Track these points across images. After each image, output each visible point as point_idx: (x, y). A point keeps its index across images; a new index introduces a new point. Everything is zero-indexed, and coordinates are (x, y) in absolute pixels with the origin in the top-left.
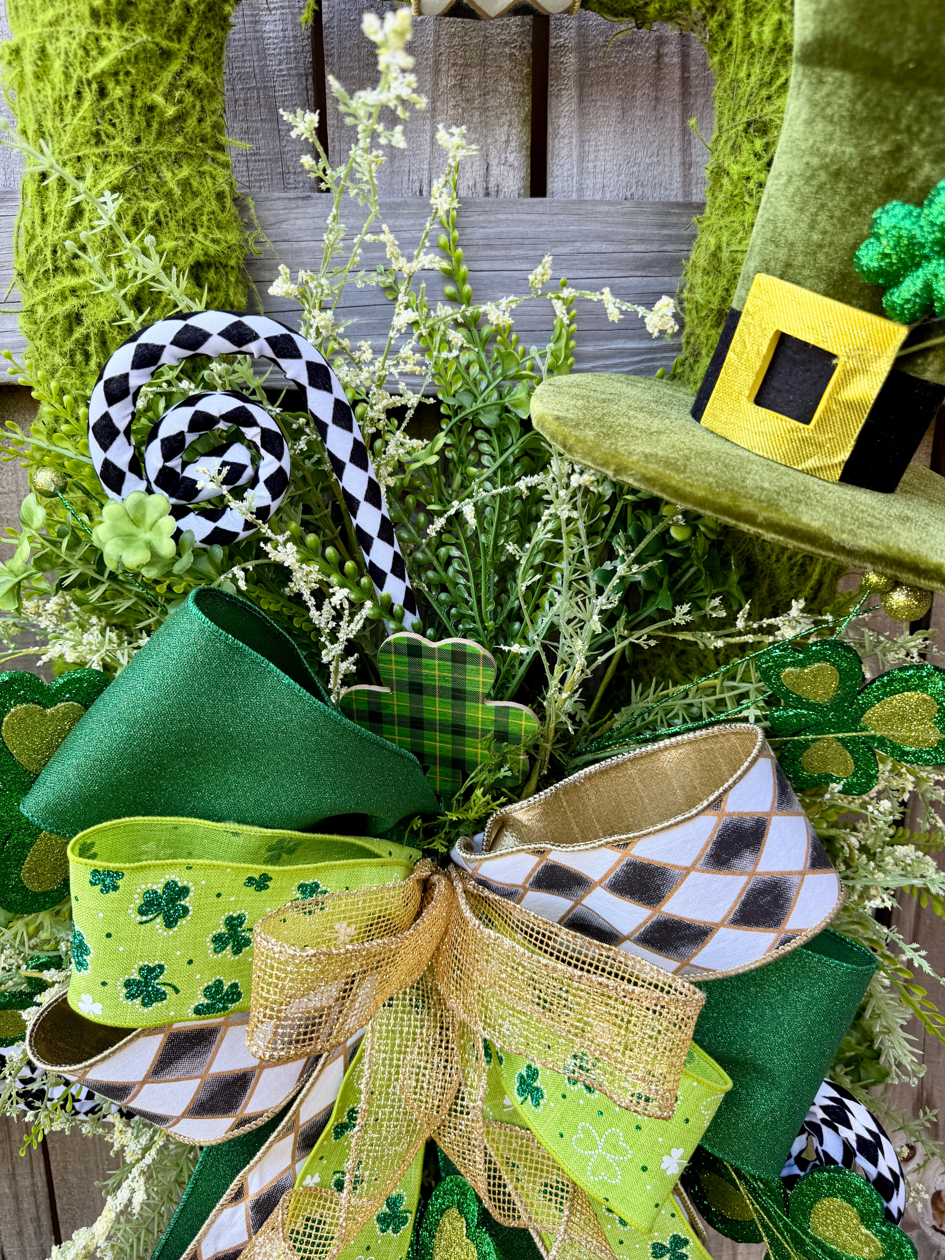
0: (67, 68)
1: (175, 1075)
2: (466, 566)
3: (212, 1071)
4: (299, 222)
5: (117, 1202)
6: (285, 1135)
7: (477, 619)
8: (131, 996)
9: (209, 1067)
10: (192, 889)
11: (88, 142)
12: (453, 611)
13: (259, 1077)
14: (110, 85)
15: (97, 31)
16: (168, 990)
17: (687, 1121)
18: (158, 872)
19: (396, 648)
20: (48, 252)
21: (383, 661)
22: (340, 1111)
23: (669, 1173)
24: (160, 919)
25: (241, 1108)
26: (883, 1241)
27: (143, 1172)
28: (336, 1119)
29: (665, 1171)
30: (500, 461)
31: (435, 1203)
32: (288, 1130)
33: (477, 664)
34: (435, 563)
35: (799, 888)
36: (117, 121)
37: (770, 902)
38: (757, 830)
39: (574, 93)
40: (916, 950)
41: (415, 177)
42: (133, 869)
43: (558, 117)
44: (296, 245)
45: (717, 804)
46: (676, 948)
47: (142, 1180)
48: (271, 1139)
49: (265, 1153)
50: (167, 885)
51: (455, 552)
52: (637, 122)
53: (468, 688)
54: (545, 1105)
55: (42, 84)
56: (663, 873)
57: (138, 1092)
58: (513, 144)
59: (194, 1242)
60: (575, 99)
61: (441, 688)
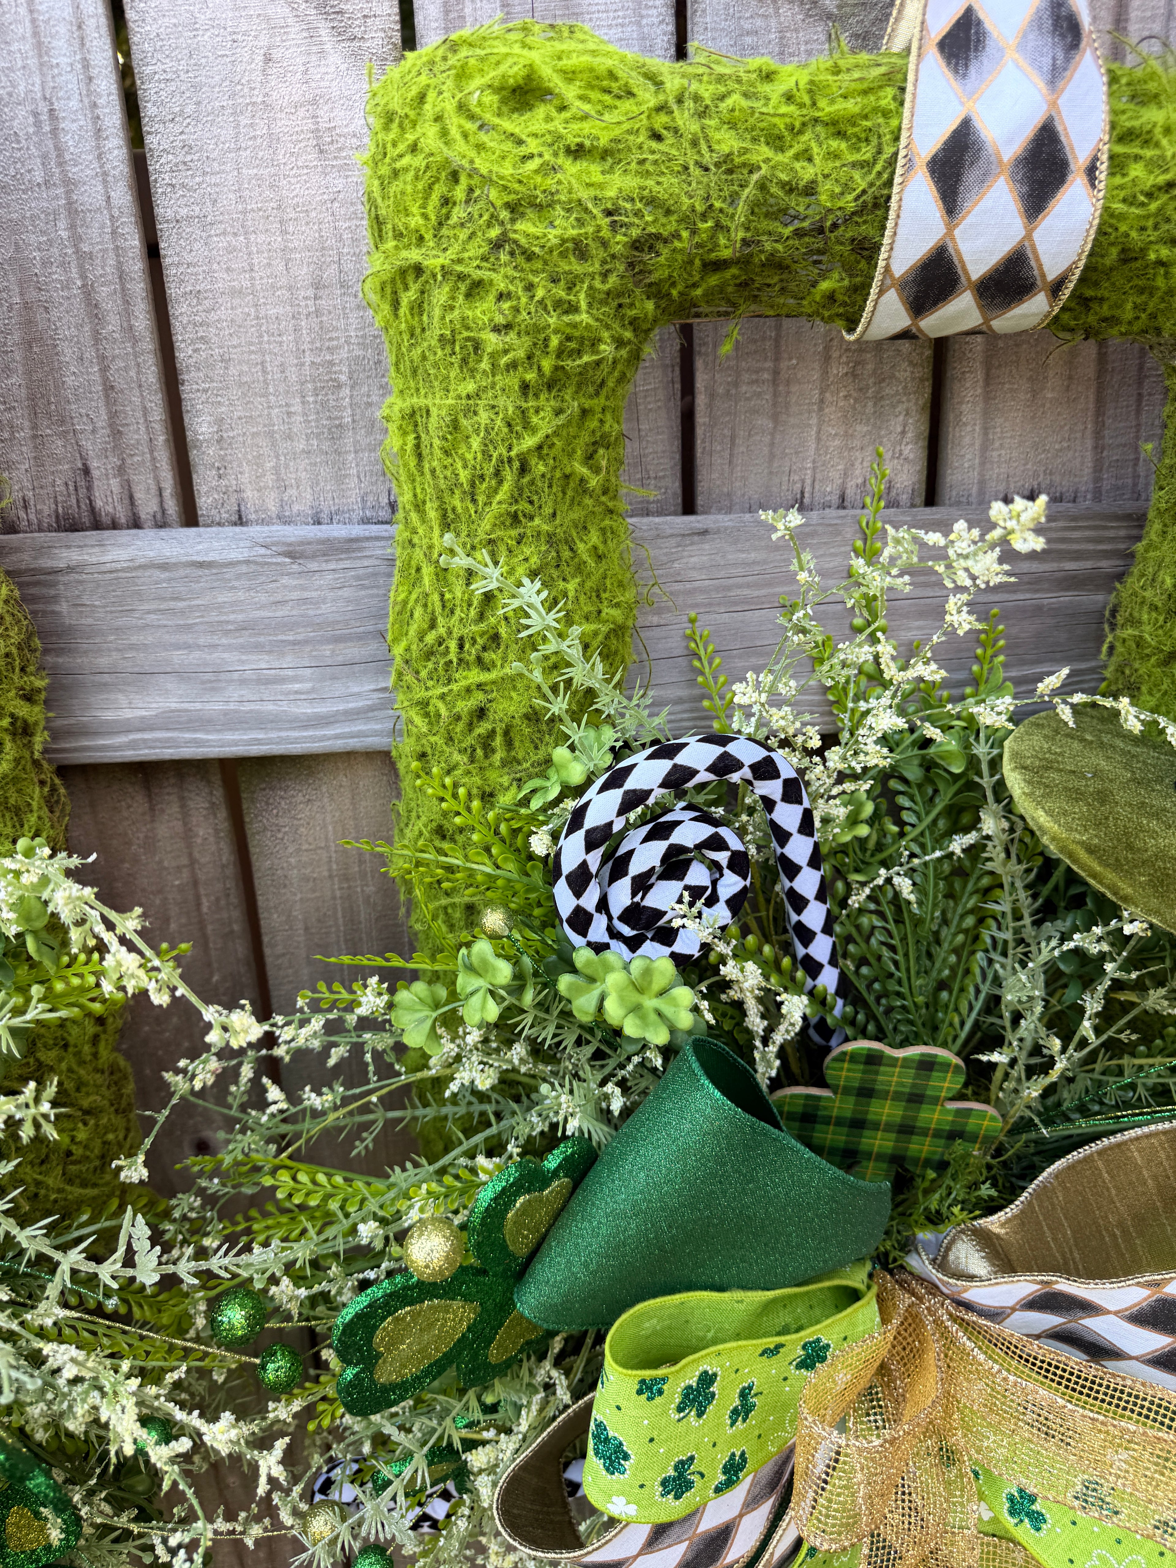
0: (486, 445)
3: (699, 1530)
4: (693, 560)
7: (908, 994)
10: (720, 1373)
11: (503, 523)
12: (877, 986)
14: (533, 461)
15: (524, 405)
16: (696, 1478)
18: (694, 1366)
20: (453, 645)
24: (693, 1412)
34: (855, 934)
36: (535, 498)
39: (980, 375)
41: (796, 478)
42: (675, 1371)
43: (961, 403)
44: (688, 586)
50: (700, 1377)
51: (877, 922)
52: (1048, 405)
54: (1049, 1530)
55: (450, 460)
58: (910, 435)
60: (981, 383)
61: (896, 1092)
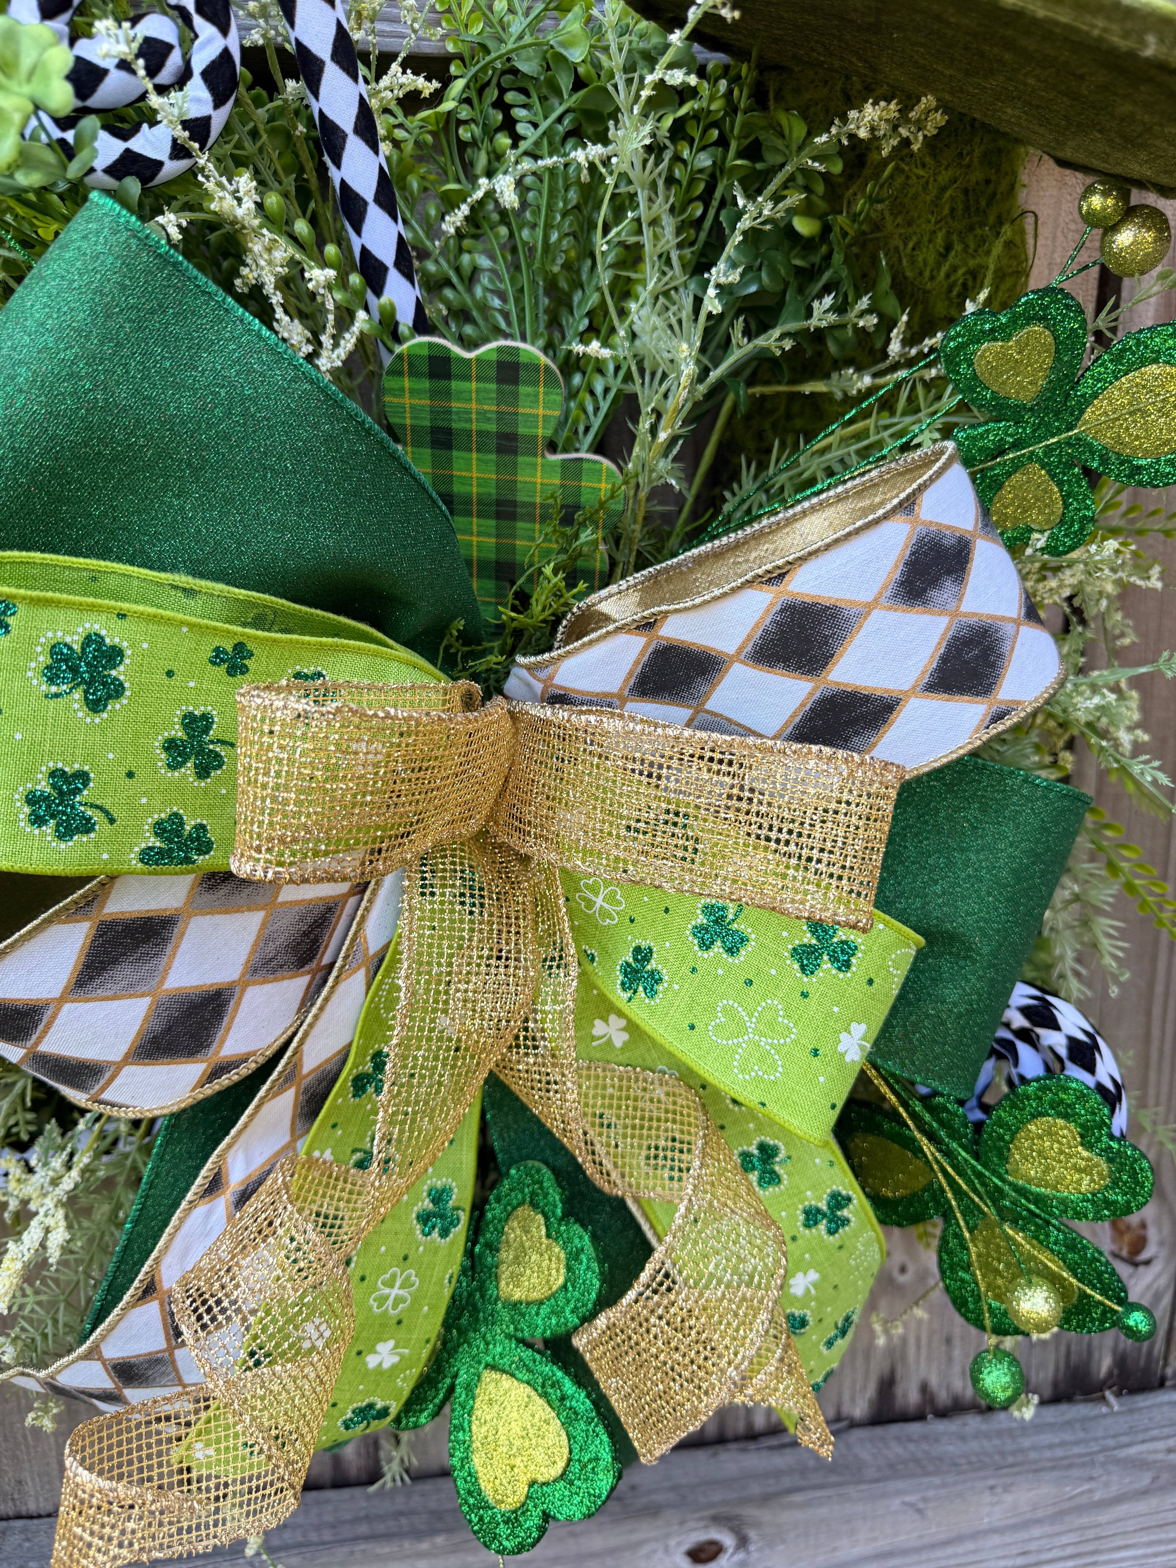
1: (111, 988)
2: (502, 281)
3: (167, 986)
5: (24, 1248)
6: (281, 1091)
8: (38, 821)
9: (164, 978)
10: (128, 652)
13: (240, 998)
16: (97, 816)
17: (870, 982)
18: (72, 614)
19: (411, 365)
21: (392, 392)
22: (361, 1053)
23: (848, 1059)
24: (78, 695)
25: (215, 1045)
26: (1110, 1160)
27: (59, 1203)
28: (355, 1065)
29: (842, 1055)
30: (544, 125)
31: (493, 1211)
32: (286, 1081)
33: (536, 383)
34: (455, 279)
35: (1014, 642)
37: (977, 657)
38: (960, 552)
40: (1145, 762)
42: (32, 599)
45: (908, 505)
46: (846, 741)
47: (61, 1213)
48: (262, 1093)
49: (252, 1117)
50: (88, 640)
51: (484, 262)
53: (522, 430)
54: (665, 992)
56: (834, 616)
57: (54, 1017)
59: (149, 1262)
61: (480, 433)
